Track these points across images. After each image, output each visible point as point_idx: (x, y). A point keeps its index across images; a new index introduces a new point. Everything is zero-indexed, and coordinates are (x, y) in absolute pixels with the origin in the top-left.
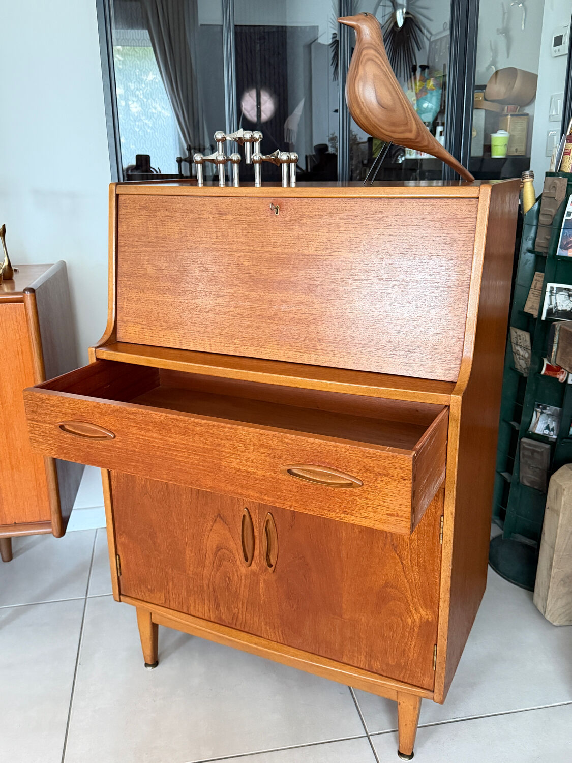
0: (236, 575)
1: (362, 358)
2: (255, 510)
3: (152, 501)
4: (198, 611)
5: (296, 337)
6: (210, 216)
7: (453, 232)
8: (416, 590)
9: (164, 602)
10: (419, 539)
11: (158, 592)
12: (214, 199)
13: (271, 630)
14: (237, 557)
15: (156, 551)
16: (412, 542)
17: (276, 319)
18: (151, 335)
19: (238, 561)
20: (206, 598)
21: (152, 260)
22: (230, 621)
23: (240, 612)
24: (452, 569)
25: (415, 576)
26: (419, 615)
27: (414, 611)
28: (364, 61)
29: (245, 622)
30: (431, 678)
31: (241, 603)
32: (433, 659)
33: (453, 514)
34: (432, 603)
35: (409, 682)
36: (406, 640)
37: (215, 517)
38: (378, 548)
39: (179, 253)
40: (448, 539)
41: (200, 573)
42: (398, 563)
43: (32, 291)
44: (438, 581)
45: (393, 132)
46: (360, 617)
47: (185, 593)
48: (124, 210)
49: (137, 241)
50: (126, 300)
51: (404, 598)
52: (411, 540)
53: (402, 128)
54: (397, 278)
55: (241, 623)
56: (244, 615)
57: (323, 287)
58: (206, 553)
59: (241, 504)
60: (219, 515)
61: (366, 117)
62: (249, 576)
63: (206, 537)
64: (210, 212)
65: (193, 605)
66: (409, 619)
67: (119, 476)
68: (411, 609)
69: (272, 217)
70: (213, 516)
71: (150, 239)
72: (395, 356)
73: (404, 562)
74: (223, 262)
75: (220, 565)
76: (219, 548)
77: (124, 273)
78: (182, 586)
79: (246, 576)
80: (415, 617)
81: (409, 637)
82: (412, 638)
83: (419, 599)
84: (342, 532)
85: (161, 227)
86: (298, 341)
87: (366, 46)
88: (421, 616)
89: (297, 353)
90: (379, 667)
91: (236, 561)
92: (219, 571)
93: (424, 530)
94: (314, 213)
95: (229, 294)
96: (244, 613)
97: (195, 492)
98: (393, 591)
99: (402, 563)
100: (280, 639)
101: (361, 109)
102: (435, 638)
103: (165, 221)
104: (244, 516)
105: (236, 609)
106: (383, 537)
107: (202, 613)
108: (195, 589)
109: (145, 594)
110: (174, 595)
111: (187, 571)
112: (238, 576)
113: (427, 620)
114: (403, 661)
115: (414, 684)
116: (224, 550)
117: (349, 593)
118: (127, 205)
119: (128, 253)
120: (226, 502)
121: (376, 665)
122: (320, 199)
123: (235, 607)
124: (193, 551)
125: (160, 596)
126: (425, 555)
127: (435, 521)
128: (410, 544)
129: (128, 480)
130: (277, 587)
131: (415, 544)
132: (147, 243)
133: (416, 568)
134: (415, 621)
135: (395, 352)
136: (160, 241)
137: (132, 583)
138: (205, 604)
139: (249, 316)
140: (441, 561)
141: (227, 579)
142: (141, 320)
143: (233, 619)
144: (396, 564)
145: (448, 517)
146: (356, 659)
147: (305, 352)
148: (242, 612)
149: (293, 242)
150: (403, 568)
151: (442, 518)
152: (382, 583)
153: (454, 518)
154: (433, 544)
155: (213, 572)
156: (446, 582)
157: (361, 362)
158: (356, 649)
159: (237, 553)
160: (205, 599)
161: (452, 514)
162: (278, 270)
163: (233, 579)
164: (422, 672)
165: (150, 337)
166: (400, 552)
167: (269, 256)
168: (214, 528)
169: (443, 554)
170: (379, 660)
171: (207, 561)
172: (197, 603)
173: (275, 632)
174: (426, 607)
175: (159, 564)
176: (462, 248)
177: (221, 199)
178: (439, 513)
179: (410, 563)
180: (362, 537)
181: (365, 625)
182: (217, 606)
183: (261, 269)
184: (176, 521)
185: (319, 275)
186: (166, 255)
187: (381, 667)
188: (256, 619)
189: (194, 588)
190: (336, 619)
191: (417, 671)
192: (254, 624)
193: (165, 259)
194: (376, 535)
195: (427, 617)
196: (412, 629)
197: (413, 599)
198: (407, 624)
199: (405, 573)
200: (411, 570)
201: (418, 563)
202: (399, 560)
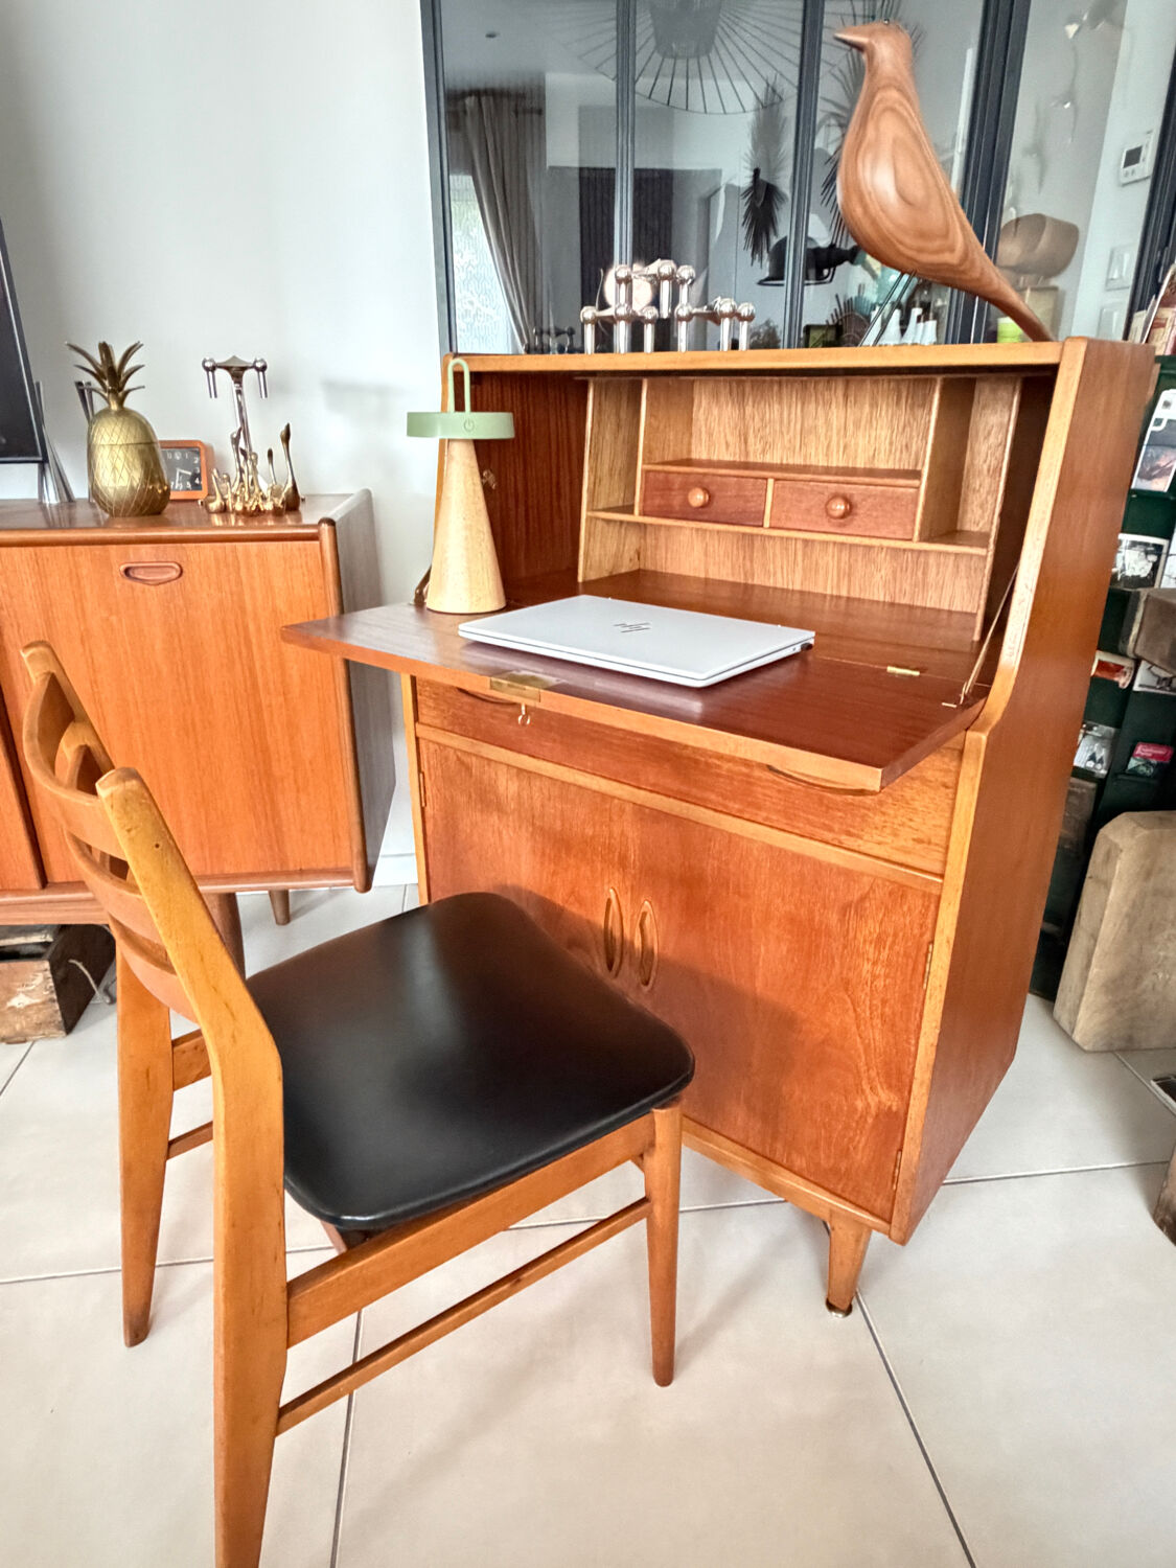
2: (628, 894)
8: (875, 1057)
10: (887, 976)
14: (597, 962)
16: (875, 980)
24: (940, 1034)
25: (877, 1035)
26: (876, 1098)
27: (868, 1091)
28: (876, 113)
30: (888, 1200)
32: (894, 1173)
33: (952, 942)
34: (900, 1082)
35: (850, 1199)
36: (851, 1134)
37: (568, 896)
38: (816, 980)
40: (938, 983)
42: (848, 1009)
43: (331, 522)
44: (913, 1049)
45: (920, 250)
51: (854, 1067)
52: (875, 977)
53: (937, 244)
59: (606, 880)
60: (574, 894)
61: (874, 222)
66: (859, 1101)
67: (437, 818)
68: (864, 1086)
70: (565, 895)
73: (858, 1010)
76: (572, 945)
80: (869, 1101)
81: (856, 1131)
82: (861, 1132)
83: (878, 1074)
84: (759, 947)
87: (883, 83)
88: (880, 1102)
90: (804, 1165)
93: (897, 962)
98: (836, 1053)
99: (855, 1010)
101: (865, 208)
102: (899, 1139)
104: (609, 901)
106: (828, 964)
113: (890, 1108)
114: (843, 1166)
115: (860, 1202)
116: (579, 948)
117: (764, 1044)
120: (585, 876)
126: (895, 1003)
127: (919, 949)
128: (872, 983)
131: (880, 983)
133: (877, 1022)
134: (868, 1105)
140: (921, 1017)
144: (845, 1012)
145: (940, 945)
146: (768, 1146)
150: (857, 1019)
151: (931, 947)
152: (819, 1037)
153: (951, 951)
154: (911, 987)
156: (927, 1054)
159: (597, 956)
161: (948, 942)
164: (874, 1189)
166: (853, 993)
169: (926, 1008)
170: (805, 1155)
174: (890, 1087)
178: (927, 937)
179: (868, 1013)
180: (792, 960)
187: (808, 1166)
190: (742, 1080)
191: (865, 1186)
194: (815, 958)
195: (889, 1103)
196: (863, 1117)
197: (868, 1070)
198: (856, 1110)
199: (858, 1027)
200: (868, 1025)
201: (882, 1015)
202: (850, 1005)
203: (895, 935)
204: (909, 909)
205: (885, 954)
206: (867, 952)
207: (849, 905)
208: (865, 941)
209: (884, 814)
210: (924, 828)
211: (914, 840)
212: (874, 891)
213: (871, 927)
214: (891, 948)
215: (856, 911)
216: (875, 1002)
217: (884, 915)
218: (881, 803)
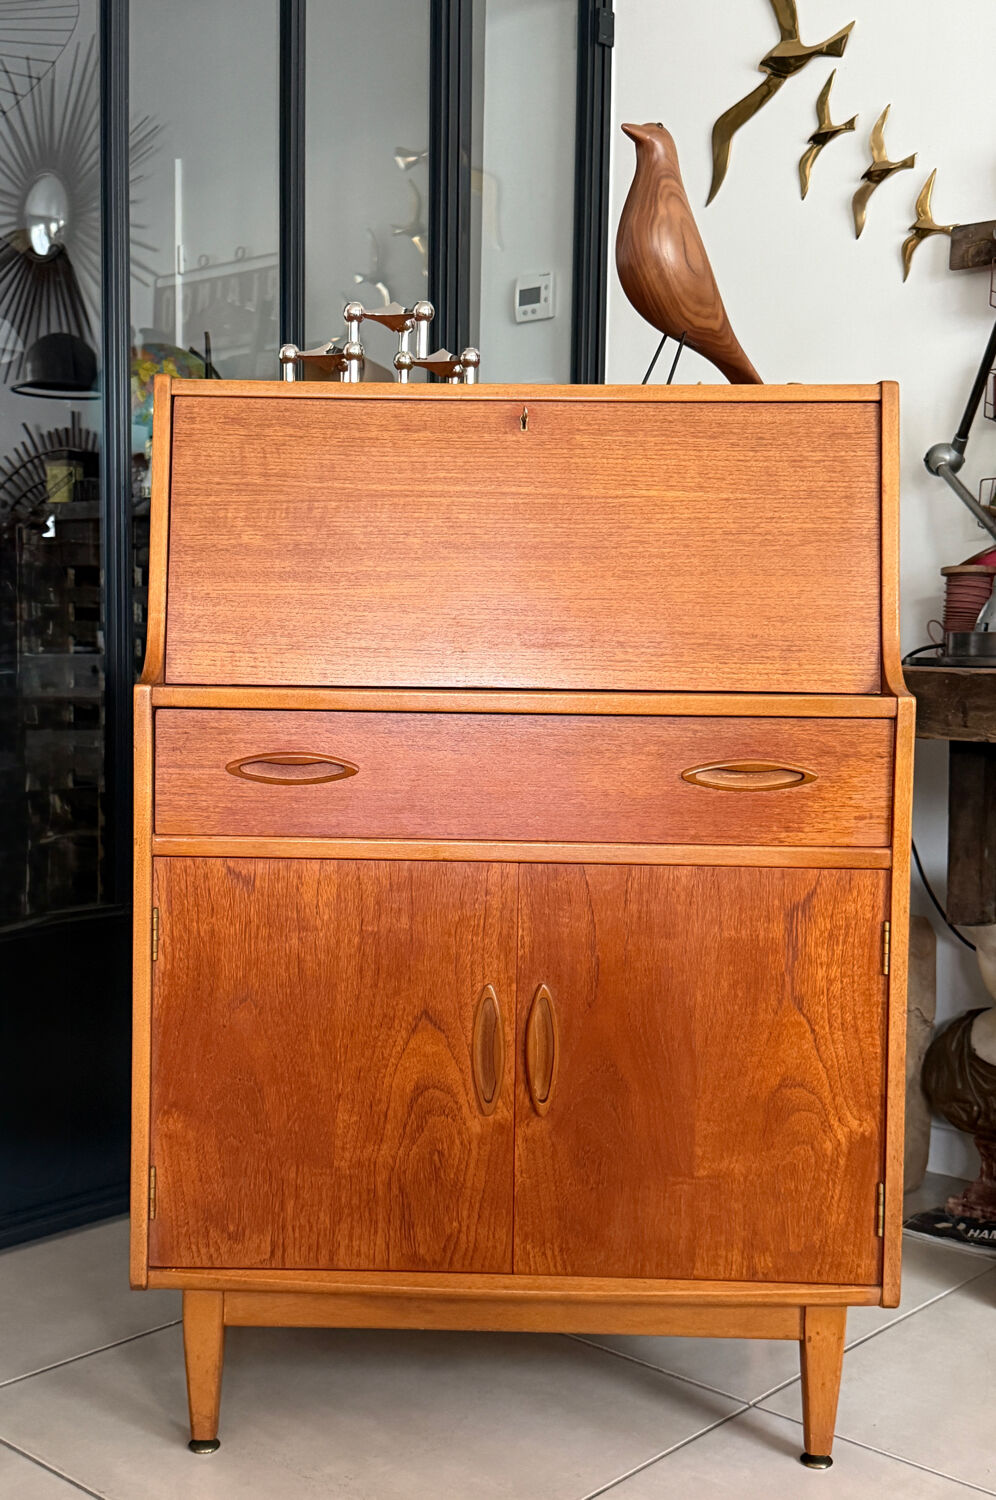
0: (457, 1142)
1: (705, 670)
2: (510, 985)
3: (260, 1014)
4: (359, 1254)
5: (576, 642)
6: (386, 435)
7: (843, 453)
8: (841, 1077)
9: (269, 1255)
10: (843, 975)
11: (255, 1236)
12: (392, 404)
13: (537, 1250)
14: (462, 1099)
15: (257, 1133)
16: (831, 984)
17: (530, 613)
18: (253, 664)
19: (465, 1110)
20: (380, 1217)
21: (254, 518)
22: (438, 1258)
23: (464, 1229)
25: (838, 1051)
26: (846, 1129)
27: (835, 1124)
28: (664, 195)
29: (475, 1249)
30: (875, 1257)
31: (467, 1204)
32: (878, 1213)
34: (871, 1098)
35: (830, 1281)
36: (823, 1191)
37: (415, 1018)
38: (766, 1010)
39: (316, 504)
40: (901, 961)
41: (370, 1160)
42: (805, 1032)
46: (732, 1166)
47: (327, 1221)
48: (186, 426)
49: (219, 484)
50: (189, 598)
51: (817, 1101)
52: (830, 982)
53: (708, 310)
54: (757, 530)
55: (465, 1254)
56: (473, 1233)
57: (622, 551)
58: (388, 1108)
60: (425, 1012)
62: (489, 1139)
63: (390, 1069)
64: (384, 428)
65: (344, 1243)
66: (828, 1143)
67: (177, 971)
68: (832, 1122)
69: (514, 434)
70: (410, 1019)
71: (248, 479)
72: (766, 660)
73: (817, 1028)
74: (416, 515)
75: (420, 1128)
76: (420, 1090)
77: (185, 546)
78: (320, 1202)
79: (482, 1139)
80: (839, 1137)
81: (828, 1183)
82: (834, 1183)
83: (845, 1097)
84: (694, 994)
85: (275, 455)
86: (579, 649)
87: (664, 173)
88: (851, 1132)
89: (577, 672)
90: (770, 1265)
91: (460, 1109)
92: (419, 1143)
93: (853, 955)
94: (596, 427)
95: (429, 573)
96: (473, 1228)
97: (370, 973)
98: (797, 1095)
99: (813, 1031)
100: (555, 1266)
103: (284, 445)
105: (455, 1224)
106: (777, 986)
107: (368, 1257)
108: (355, 1201)
109: (218, 1249)
110: (297, 1230)
111: (336, 1164)
112: (462, 1143)
114: (817, 1238)
115: (841, 1280)
116: (431, 1090)
117: (708, 1120)
118: (195, 415)
119: (195, 507)
120: (442, 982)
121: (764, 1262)
122: (606, 404)
123: (451, 1221)
124: (356, 1110)
125: (260, 1244)
126: (855, 1005)
127: (874, 933)
128: (828, 990)
129: (199, 975)
130: (553, 1144)
131: (836, 987)
132: (242, 487)
133: (838, 1035)
134: (839, 1144)
135: (763, 653)
136: (273, 483)
137: (184, 1230)
138: (376, 1232)
139: (475, 611)
141: (436, 1157)
142: (228, 637)
143: (444, 1250)
144: (802, 1037)
145: (898, 919)
146: (721, 1262)
147: (593, 669)
148: (468, 1227)
149: (558, 476)
150: (815, 1040)
151: (887, 924)
152: (774, 1081)
154: (872, 978)
155: (402, 1149)
156: (899, 1047)
157: (703, 675)
158: (723, 1239)
159: (462, 1090)
160: (376, 1222)
161: (906, 912)
162: (531, 526)
163: (450, 1155)
164: (856, 1250)
165: (249, 669)
166: (809, 1010)
167: (511, 501)
168: (411, 1045)
169: (892, 992)
170: (771, 1252)
171: (388, 1126)
172: (357, 1232)
173: (544, 1254)
174: (861, 1108)
175: (264, 1165)
176: (861, 479)
177: (408, 405)
178: (883, 915)
179: (827, 1028)
180: (736, 996)
181: (742, 1179)
182: (407, 1226)
183: (497, 525)
184: (317, 1048)
185: (613, 530)
186: (287, 509)
187: (775, 1266)
188: (502, 1234)
189: (351, 1200)
190: (682, 1183)
191: (843, 1252)
192: (495, 1247)
193: (283, 515)
194: (762, 984)
195: (861, 1130)
196: (835, 1162)
197: (834, 1099)
198: (824, 1155)
199: (818, 1050)
200: (829, 1042)
201: (843, 1024)
202: (807, 1027)
203: (848, 926)
204: (859, 892)
205: (838, 950)
206: (820, 956)
207: (795, 908)
208: (816, 945)
209: (823, 799)
210: (864, 804)
211: (856, 818)
212: (821, 884)
213: (824, 924)
214: (844, 942)
215: (804, 911)
216: (834, 1011)
217: (834, 908)
218: (820, 788)
